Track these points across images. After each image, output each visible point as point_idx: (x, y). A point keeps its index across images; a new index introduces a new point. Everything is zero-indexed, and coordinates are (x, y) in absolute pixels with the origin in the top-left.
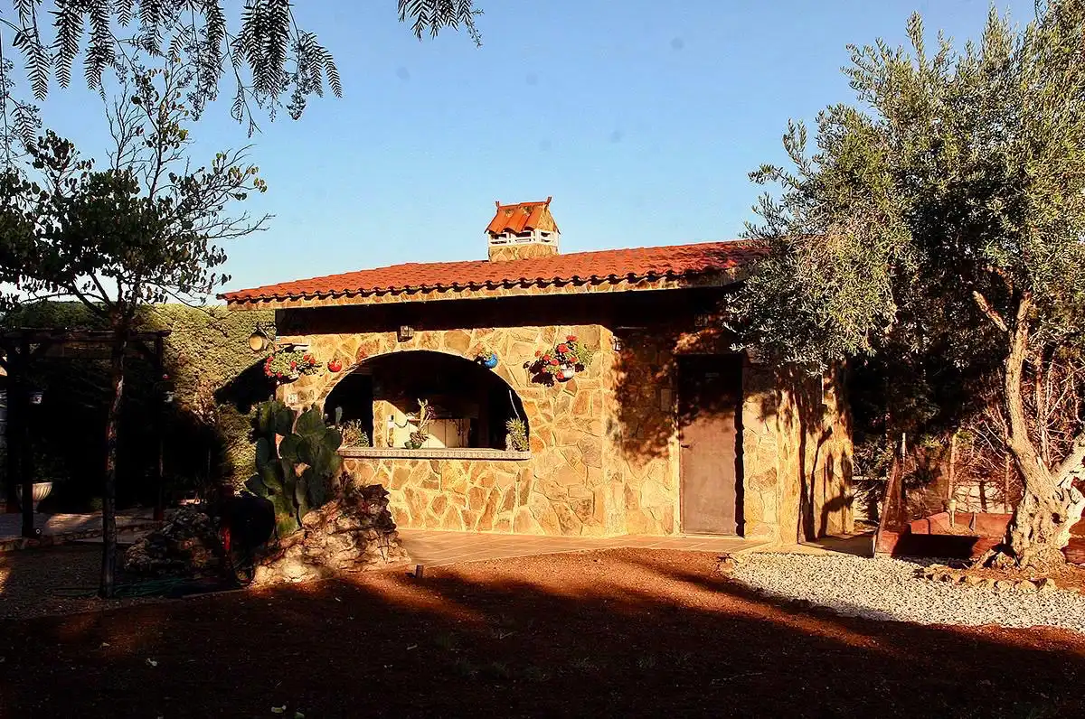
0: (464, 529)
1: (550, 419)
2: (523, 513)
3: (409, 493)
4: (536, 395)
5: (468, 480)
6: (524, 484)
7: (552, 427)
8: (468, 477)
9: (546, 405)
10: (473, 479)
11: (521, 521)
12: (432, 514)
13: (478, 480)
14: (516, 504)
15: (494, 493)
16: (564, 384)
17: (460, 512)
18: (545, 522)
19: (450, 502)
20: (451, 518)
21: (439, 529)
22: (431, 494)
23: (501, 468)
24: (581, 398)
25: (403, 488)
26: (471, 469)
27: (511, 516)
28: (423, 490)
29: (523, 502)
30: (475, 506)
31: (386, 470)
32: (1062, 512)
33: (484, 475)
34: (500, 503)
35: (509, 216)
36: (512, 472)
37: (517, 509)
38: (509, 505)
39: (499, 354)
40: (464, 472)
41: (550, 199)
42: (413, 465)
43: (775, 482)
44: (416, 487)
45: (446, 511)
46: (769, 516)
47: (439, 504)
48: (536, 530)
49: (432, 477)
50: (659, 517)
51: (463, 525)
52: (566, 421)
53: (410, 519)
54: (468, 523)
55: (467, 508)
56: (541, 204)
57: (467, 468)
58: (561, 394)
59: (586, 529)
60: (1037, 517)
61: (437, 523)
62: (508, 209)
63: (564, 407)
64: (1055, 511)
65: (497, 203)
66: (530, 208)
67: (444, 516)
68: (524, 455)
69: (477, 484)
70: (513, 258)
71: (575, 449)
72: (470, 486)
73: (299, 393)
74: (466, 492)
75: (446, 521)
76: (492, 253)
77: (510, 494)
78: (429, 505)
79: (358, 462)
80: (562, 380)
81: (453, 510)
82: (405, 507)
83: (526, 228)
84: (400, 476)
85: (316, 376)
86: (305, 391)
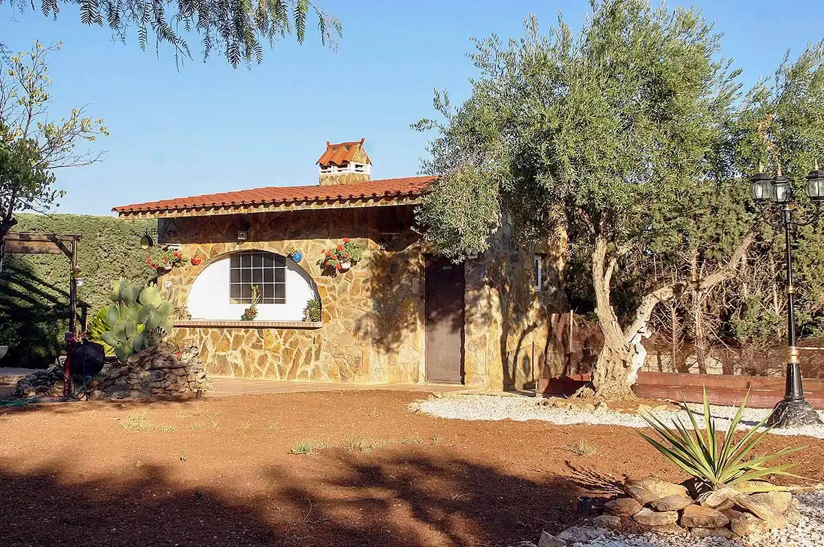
0: (279, 379)
1: (335, 300)
2: (317, 366)
3: (243, 352)
4: (326, 282)
5: (282, 343)
6: (318, 345)
7: (337, 305)
8: (281, 341)
9: (333, 288)
10: (285, 342)
11: (316, 372)
12: (258, 368)
13: (288, 343)
14: (312, 360)
15: (299, 353)
16: (345, 274)
17: (276, 366)
18: (331, 374)
19: (270, 359)
20: (271, 371)
21: (263, 378)
22: (258, 354)
23: (303, 333)
24: (355, 284)
25: (240, 349)
26: (283, 335)
27: (309, 368)
28: (252, 350)
29: (317, 359)
30: (285, 361)
31: (228, 336)
32: (628, 359)
33: (292, 339)
34: (302, 359)
35: (334, 152)
36: (311, 337)
37: (313, 363)
38: (307, 361)
39: (303, 252)
40: (279, 336)
41: (363, 140)
42: (246, 332)
43: (485, 345)
44: (247, 348)
45: (267, 365)
46: (481, 369)
47: (263, 360)
48: (325, 380)
49: (258, 341)
50: (410, 370)
51: (278, 375)
52: (345, 300)
53: (244, 372)
54: (281, 375)
55: (280, 363)
56: (356, 143)
57: (281, 334)
58: (343, 281)
59: (357, 377)
60: (611, 364)
61: (260, 374)
62: (335, 147)
63: (344, 290)
64: (623, 359)
65: (328, 143)
66: (349, 146)
67: (266, 369)
68: (318, 324)
69: (287, 346)
70: (335, 183)
71: (351, 320)
72: (283, 347)
73: (172, 280)
74: (280, 351)
75: (267, 373)
76: (322, 180)
77: (309, 353)
78: (256, 361)
79: (210, 330)
80: (343, 271)
81: (272, 364)
82: (240, 362)
83: (344, 161)
84: (238, 340)
85: (184, 268)
86: (177, 278)
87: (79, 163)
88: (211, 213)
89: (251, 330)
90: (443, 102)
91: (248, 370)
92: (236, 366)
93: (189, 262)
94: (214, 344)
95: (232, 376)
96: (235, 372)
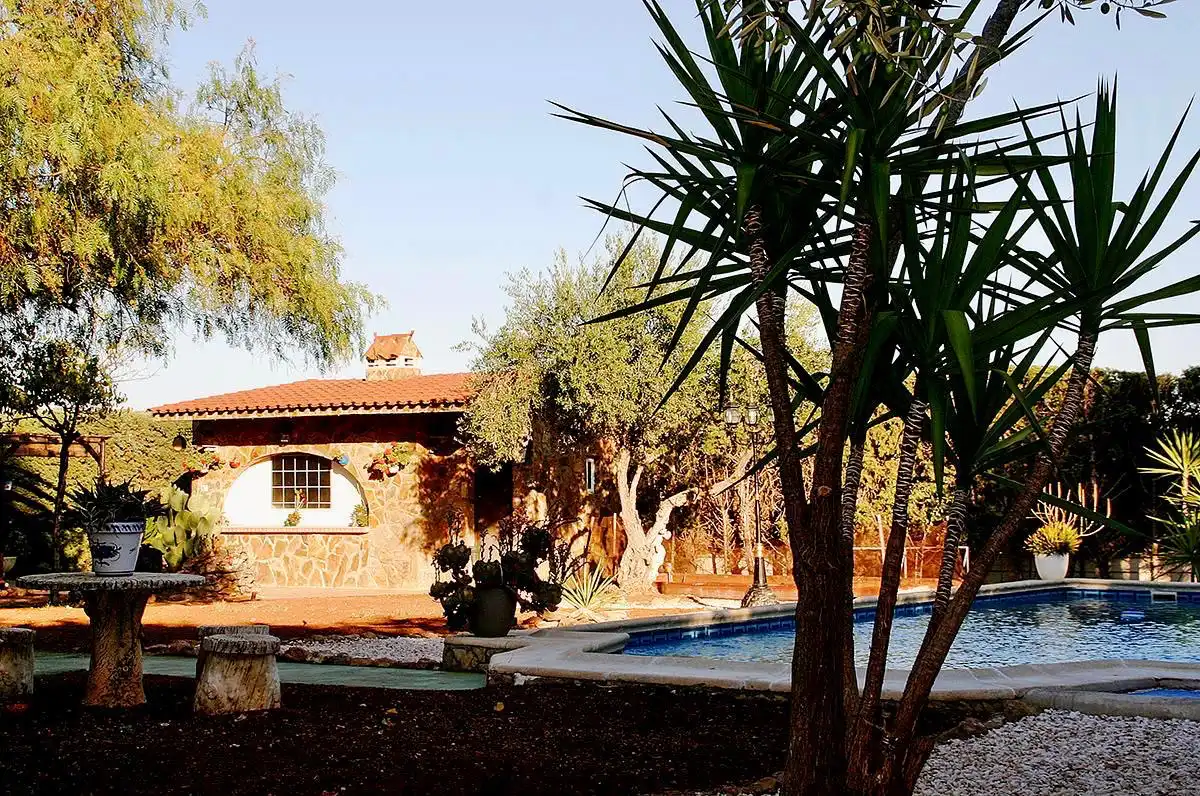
0: (324, 586)
1: (383, 503)
2: (364, 572)
3: (286, 559)
4: (373, 486)
5: (327, 549)
6: (365, 551)
7: (384, 509)
8: (327, 547)
9: (380, 493)
10: (331, 549)
11: (363, 579)
12: (303, 575)
13: (334, 549)
14: (360, 566)
15: (345, 559)
16: (392, 478)
17: (321, 573)
18: (379, 581)
19: (315, 566)
20: (316, 578)
21: (306, 587)
22: (302, 561)
23: (350, 539)
24: (403, 488)
25: (282, 556)
26: (329, 541)
27: (356, 575)
28: (298, 558)
29: (364, 565)
30: (331, 567)
31: (270, 543)
32: (648, 558)
33: (338, 545)
34: (349, 566)
35: (383, 344)
36: (357, 543)
37: (360, 570)
38: (354, 568)
39: (349, 456)
40: (324, 542)
41: (413, 332)
42: (289, 538)
44: (290, 554)
45: (312, 573)
47: (307, 568)
48: (373, 587)
49: (303, 547)
51: (323, 582)
52: (393, 504)
53: (287, 580)
54: (327, 582)
55: (326, 570)
56: (405, 335)
57: (327, 540)
58: (391, 485)
59: (405, 583)
60: (634, 562)
61: (305, 581)
62: (382, 339)
63: (392, 494)
64: (644, 558)
65: (375, 334)
66: (397, 338)
67: (310, 576)
68: (365, 529)
69: (333, 552)
70: (383, 378)
71: (399, 525)
72: (329, 554)
73: (209, 484)
74: (327, 557)
75: (312, 581)
76: (368, 375)
77: (356, 559)
78: (300, 568)
79: (251, 536)
80: (390, 475)
81: (317, 571)
82: (283, 570)
83: (392, 355)
84: (280, 547)
85: (221, 471)
86: (213, 482)
87: (137, 376)
88: (254, 415)
89: (295, 536)
90: (480, 326)
91: (291, 578)
92: (279, 574)
93: (228, 464)
94: (254, 551)
95: (275, 584)
96: (278, 580)
